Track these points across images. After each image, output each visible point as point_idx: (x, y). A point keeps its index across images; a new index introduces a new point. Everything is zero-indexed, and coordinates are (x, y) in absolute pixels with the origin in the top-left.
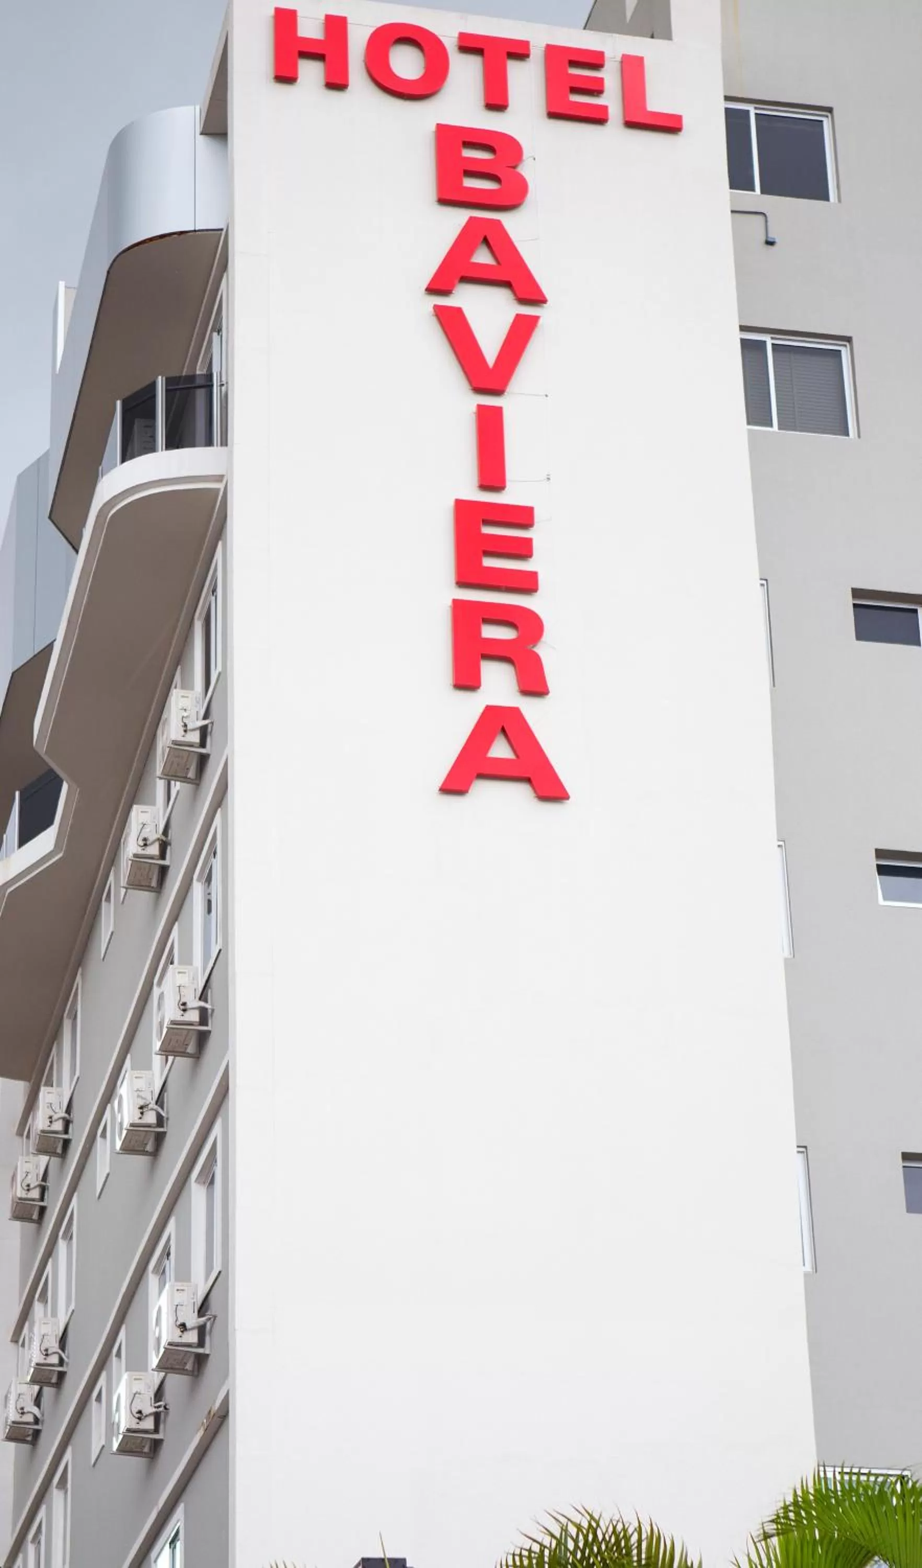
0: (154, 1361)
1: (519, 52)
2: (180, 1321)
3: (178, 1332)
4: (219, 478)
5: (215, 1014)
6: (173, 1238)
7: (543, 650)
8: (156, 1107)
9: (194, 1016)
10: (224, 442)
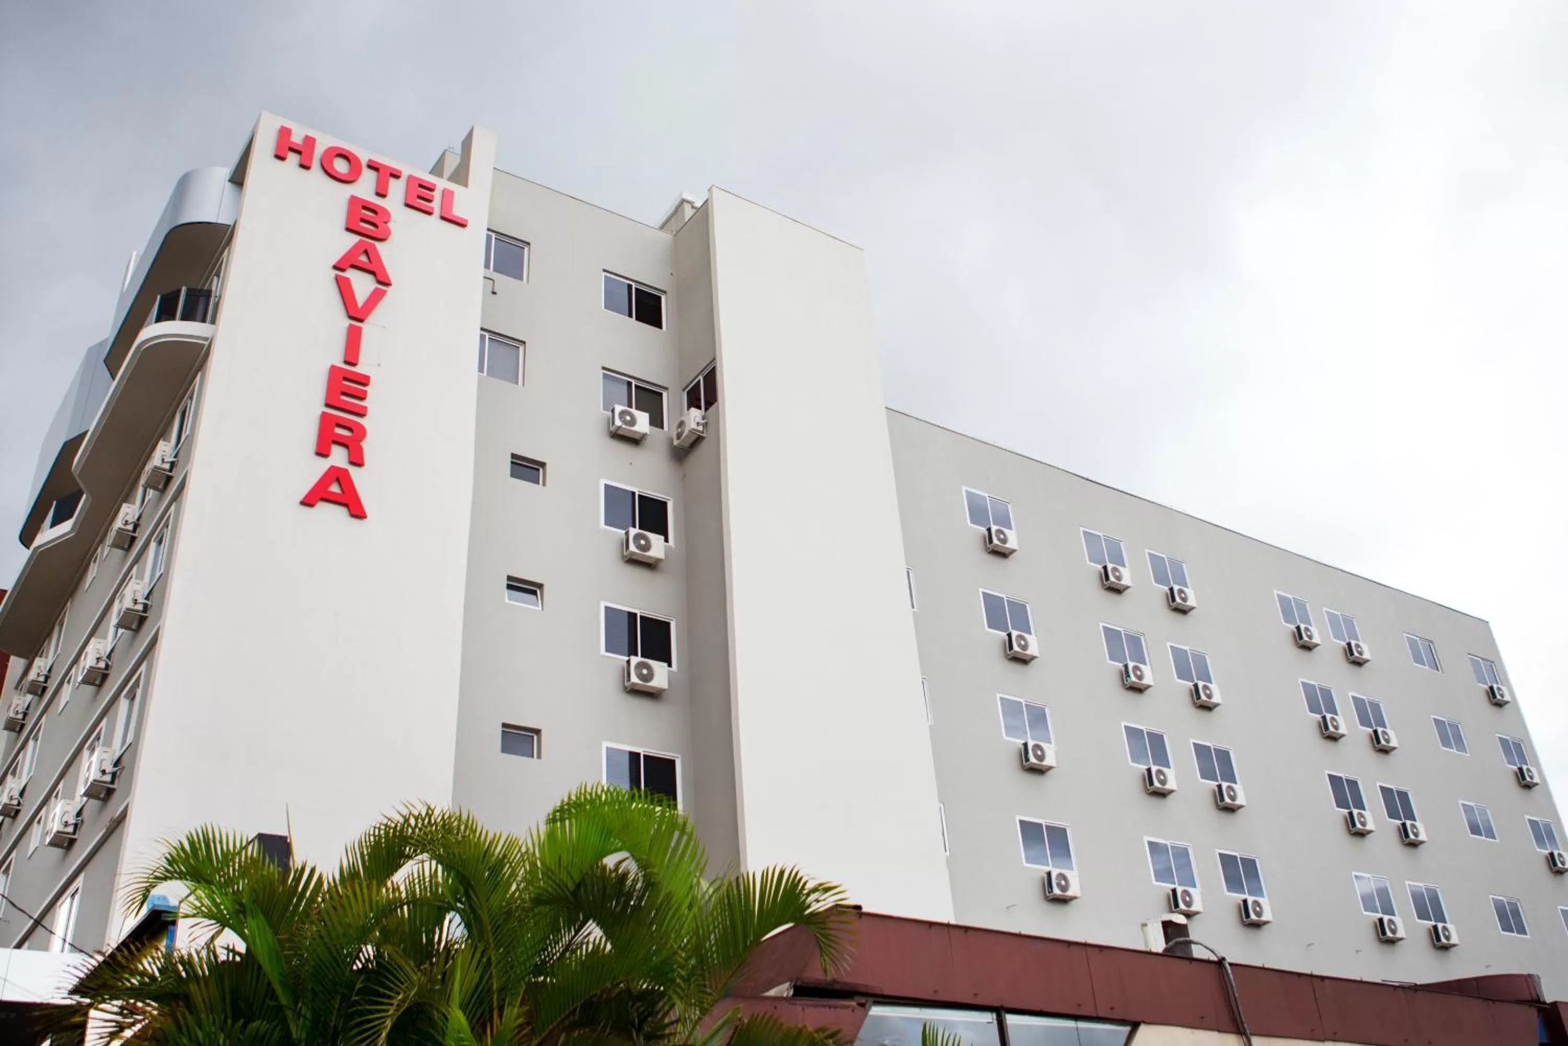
0: (82, 790)
1: (396, 175)
2: (103, 768)
3: (100, 774)
4: (206, 339)
5: (152, 608)
6: (103, 731)
7: (365, 445)
8: (107, 660)
9: (140, 607)
10: (213, 322)
